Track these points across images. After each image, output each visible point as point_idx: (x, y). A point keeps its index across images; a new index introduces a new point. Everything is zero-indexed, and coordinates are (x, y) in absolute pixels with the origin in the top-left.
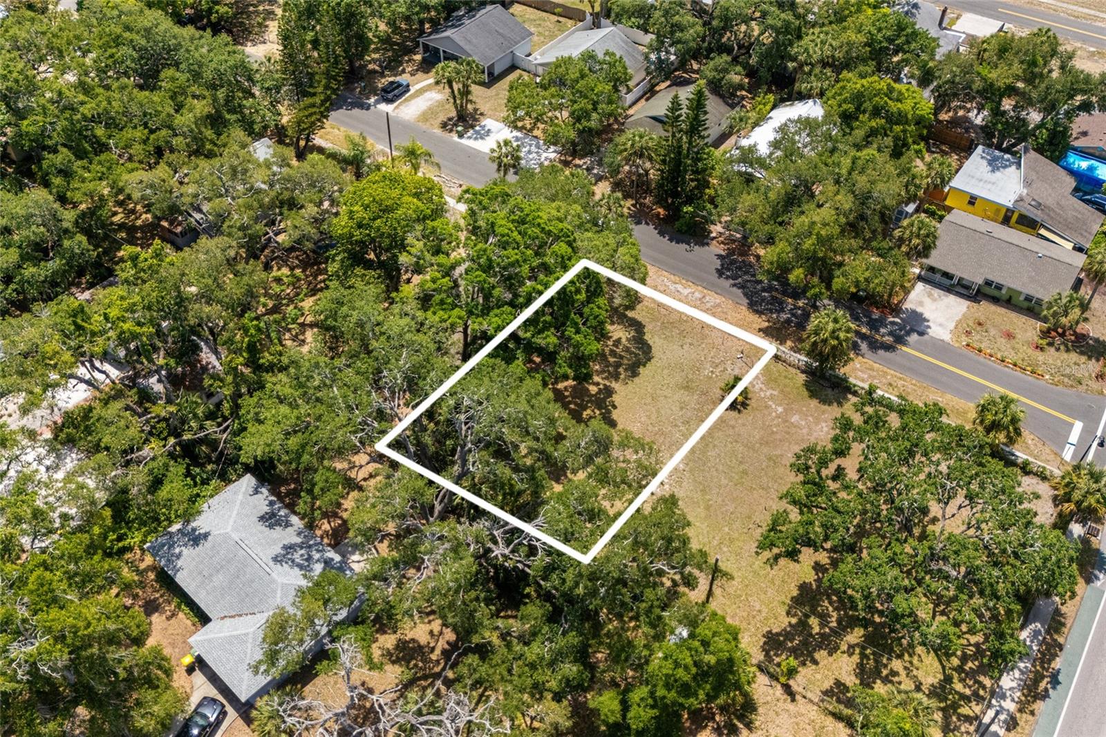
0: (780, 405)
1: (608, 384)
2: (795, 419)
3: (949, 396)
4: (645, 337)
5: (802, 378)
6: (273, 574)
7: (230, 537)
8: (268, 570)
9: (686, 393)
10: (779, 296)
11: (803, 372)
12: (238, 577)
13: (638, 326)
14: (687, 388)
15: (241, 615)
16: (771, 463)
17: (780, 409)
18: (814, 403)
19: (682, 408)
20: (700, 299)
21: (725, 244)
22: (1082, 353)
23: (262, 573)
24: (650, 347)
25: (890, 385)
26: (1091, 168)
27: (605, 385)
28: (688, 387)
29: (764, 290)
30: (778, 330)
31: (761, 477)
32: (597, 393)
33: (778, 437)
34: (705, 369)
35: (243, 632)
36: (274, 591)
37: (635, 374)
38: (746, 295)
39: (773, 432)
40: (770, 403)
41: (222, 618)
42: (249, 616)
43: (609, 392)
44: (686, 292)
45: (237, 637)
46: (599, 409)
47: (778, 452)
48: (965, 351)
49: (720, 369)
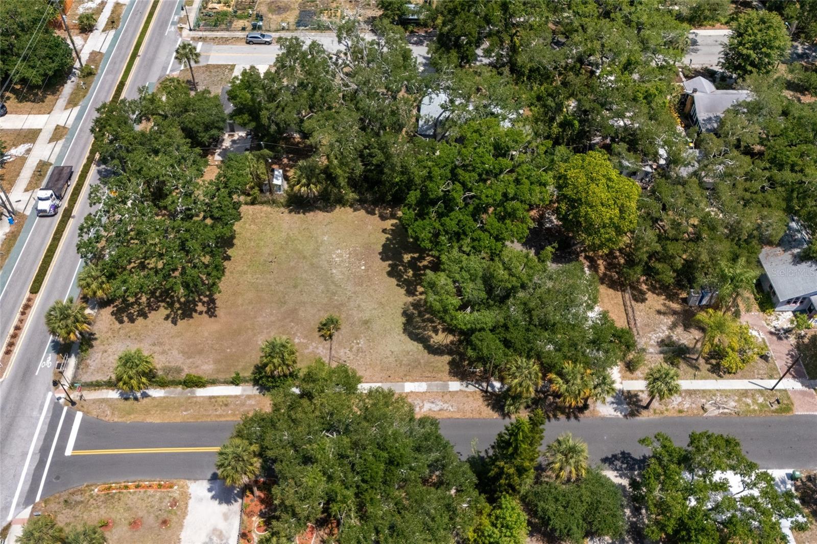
0: (299, 343)
1: (415, 297)
4: (421, 345)
9: (364, 319)
13: (435, 351)
14: (366, 322)
16: (282, 300)
19: (359, 306)
24: (412, 339)
25: (226, 405)
27: (417, 296)
28: (366, 324)
31: (285, 288)
32: (416, 288)
33: (288, 320)
34: (365, 343)
37: (405, 313)
39: (292, 321)
40: (305, 341)
43: (410, 292)
44: (428, 406)
46: (405, 279)
47: (283, 310)
49: (354, 349)
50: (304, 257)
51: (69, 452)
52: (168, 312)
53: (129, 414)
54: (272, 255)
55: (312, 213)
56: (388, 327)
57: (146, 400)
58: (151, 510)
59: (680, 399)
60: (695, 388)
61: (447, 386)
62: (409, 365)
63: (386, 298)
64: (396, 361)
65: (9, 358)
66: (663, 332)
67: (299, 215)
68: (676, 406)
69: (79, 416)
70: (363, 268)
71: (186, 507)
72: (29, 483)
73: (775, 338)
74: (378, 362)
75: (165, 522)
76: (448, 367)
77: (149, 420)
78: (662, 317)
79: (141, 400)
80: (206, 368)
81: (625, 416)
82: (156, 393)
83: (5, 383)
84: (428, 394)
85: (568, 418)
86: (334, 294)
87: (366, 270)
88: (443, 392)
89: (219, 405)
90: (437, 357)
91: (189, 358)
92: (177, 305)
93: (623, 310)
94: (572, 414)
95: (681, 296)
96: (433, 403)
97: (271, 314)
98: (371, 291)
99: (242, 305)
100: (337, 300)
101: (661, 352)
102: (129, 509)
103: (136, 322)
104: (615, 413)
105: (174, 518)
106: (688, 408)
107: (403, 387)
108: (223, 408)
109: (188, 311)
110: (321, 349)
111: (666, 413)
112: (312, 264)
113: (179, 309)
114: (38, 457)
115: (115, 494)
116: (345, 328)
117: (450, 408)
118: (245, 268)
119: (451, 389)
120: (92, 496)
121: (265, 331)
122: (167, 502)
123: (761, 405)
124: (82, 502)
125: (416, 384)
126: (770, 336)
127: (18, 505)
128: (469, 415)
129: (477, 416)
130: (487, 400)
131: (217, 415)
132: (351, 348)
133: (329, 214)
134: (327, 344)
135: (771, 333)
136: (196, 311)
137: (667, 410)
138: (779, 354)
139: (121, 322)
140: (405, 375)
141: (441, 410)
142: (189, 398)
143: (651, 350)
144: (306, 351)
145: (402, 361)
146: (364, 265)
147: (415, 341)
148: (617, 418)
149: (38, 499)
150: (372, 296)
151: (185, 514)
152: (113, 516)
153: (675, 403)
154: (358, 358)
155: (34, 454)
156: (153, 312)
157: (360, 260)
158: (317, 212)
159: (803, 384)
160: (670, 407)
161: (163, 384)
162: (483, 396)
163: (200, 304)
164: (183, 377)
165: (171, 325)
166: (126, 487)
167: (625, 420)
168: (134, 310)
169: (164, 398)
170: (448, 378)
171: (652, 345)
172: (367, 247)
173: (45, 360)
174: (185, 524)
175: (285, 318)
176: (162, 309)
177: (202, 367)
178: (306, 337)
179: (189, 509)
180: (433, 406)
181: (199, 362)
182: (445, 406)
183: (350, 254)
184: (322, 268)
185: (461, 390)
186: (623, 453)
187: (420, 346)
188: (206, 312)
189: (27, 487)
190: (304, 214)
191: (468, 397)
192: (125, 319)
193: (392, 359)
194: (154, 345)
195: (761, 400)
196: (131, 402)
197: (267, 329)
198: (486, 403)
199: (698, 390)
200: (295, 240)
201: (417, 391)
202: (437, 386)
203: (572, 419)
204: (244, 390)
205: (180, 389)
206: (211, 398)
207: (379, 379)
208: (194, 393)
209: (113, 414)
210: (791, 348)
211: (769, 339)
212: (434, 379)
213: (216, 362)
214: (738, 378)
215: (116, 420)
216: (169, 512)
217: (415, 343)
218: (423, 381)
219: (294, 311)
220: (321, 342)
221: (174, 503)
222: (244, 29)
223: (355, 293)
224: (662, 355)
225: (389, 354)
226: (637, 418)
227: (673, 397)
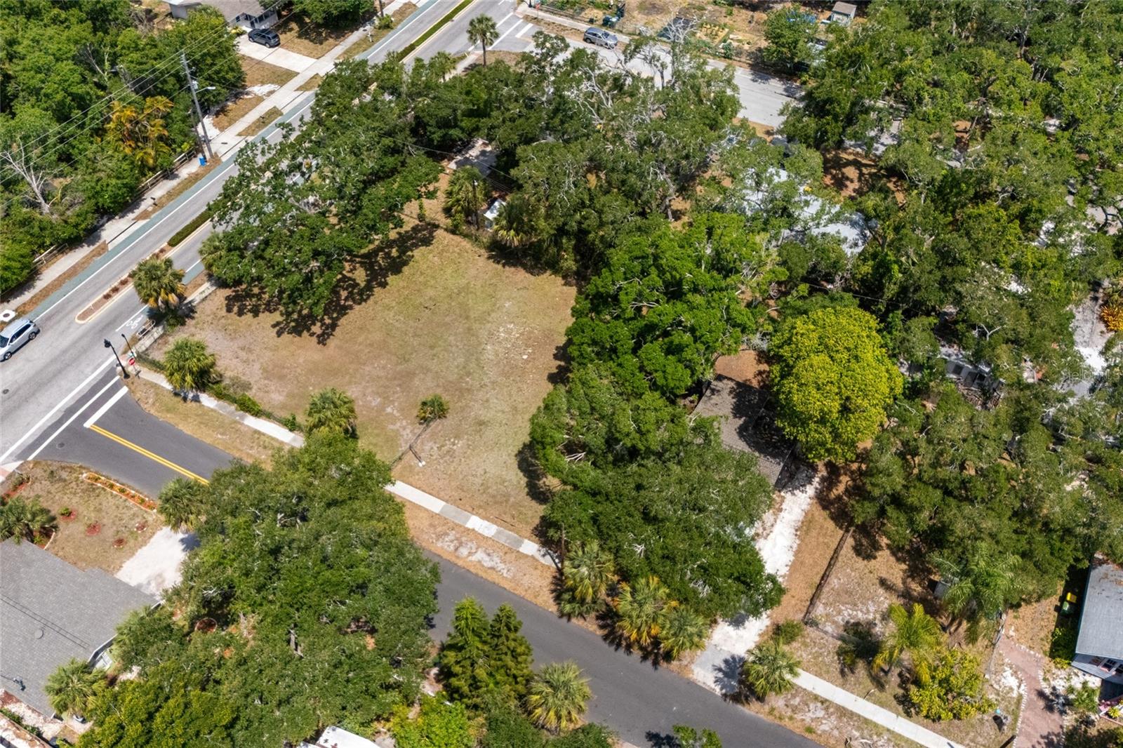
2: (377, 401)
3: (208, 441)
4: (526, 480)
9: (482, 418)
13: (538, 494)
14: (481, 423)
16: (407, 357)
17: (389, 410)
19: (487, 401)
20: (461, 544)
24: (520, 467)
25: (265, 447)
28: (480, 425)
31: (420, 344)
33: (396, 382)
34: (462, 447)
39: (400, 385)
40: (397, 415)
44: (480, 556)
47: (399, 368)
49: (445, 448)
50: (467, 318)
51: (88, 424)
52: (280, 319)
53: (168, 411)
54: (434, 300)
55: (513, 269)
56: (503, 441)
57: (194, 404)
58: (117, 523)
59: (821, 714)
60: (855, 710)
61: (520, 543)
62: (494, 496)
63: (525, 405)
64: (482, 484)
65: (104, 303)
66: (867, 612)
67: (496, 266)
68: (808, 720)
69: (124, 391)
70: (525, 357)
71: (150, 537)
72: (35, 437)
73: (1041, 704)
74: (461, 477)
75: (120, 542)
76: (537, 521)
77: (181, 427)
78: (881, 591)
79: (189, 402)
80: (274, 397)
81: (725, 696)
82: (208, 401)
83: (83, 327)
84: (490, 542)
85: (645, 658)
86: (469, 374)
87: (527, 361)
88: (510, 549)
89: (258, 443)
90: (534, 504)
91: (266, 378)
92: (295, 316)
93: (828, 557)
94: (653, 657)
95: (932, 577)
96: (489, 555)
97: (384, 368)
98: (515, 389)
99: (360, 344)
100: (467, 383)
101: (841, 638)
102: (100, 511)
103: (243, 317)
104: (713, 686)
105: (131, 543)
106: (824, 731)
107: (468, 519)
108: (260, 449)
109: (300, 326)
110: (408, 431)
111: (786, 722)
112: (469, 329)
113: (294, 320)
114: (60, 415)
115: (98, 488)
116: (450, 421)
117: (505, 571)
118: (394, 304)
119: (521, 550)
120: (77, 479)
121: (364, 383)
122: (136, 523)
124: (65, 480)
125: (486, 523)
126: (1034, 697)
127: (11, 455)
128: (520, 591)
129: (529, 597)
130: (556, 584)
131: (248, 454)
132: (443, 446)
133: (532, 278)
134: (419, 429)
135: (1041, 694)
136: (309, 330)
137: (791, 718)
138: (1029, 730)
139: (229, 310)
140: (480, 507)
141: (492, 568)
142: (236, 422)
143: (829, 628)
144: (391, 427)
145: (488, 488)
146: (529, 354)
147: (522, 471)
148: (710, 693)
149: (31, 458)
150: (510, 395)
151: (145, 543)
152: (81, 509)
153: (810, 714)
154: (441, 461)
155: (58, 411)
156: (267, 313)
157: (527, 346)
158: (520, 268)
160: (799, 716)
161: (220, 396)
162: (555, 577)
163: (319, 324)
165: (274, 334)
166: (112, 486)
167: (721, 700)
168: (249, 303)
169: (212, 410)
170: (528, 534)
171: (834, 622)
172: (548, 334)
173: (134, 320)
174: (137, 554)
175: (395, 379)
176: (278, 313)
177: (273, 396)
178: (401, 410)
179: (152, 540)
180: (487, 558)
181: (273, 388)
182: (501, 566)
183: (522, 334)
184: (477, 337)
185: (533, 557)
187: (524, 480)
188: (318, 336)
189: (31, 441)
190: (504, 266)
191: (536, 569)
192: (236, 309)
193: (478, 481)
194: (243, 349)
196: (179, 399)
197: (368, 382)
198: (553, 587)
199: (859, 716)
200: (471, 292)
201: (480, 531)
202: (508, 537)
203: (649, 663)
204: (294, 440)
205: (233, 407)
206: (256, 432)
207: (447, 497)
208: (243, 419)
209: (154, 404)
210: (1057, 730)
211: (1030, 702)
212: (512, 527)
213: (290, 396)
214: (934, 730)
215: (152, 412)
216: (132, 533)
217: (521, 474)
218: (496, 523)
219: (411, 375)
220: (413, 424)
221: (142, 527)
222: (591, 21)
223: (493, 383)
224: (839, 643)
225: (480, 471)
226: (740, 707)
227: (812, 706)
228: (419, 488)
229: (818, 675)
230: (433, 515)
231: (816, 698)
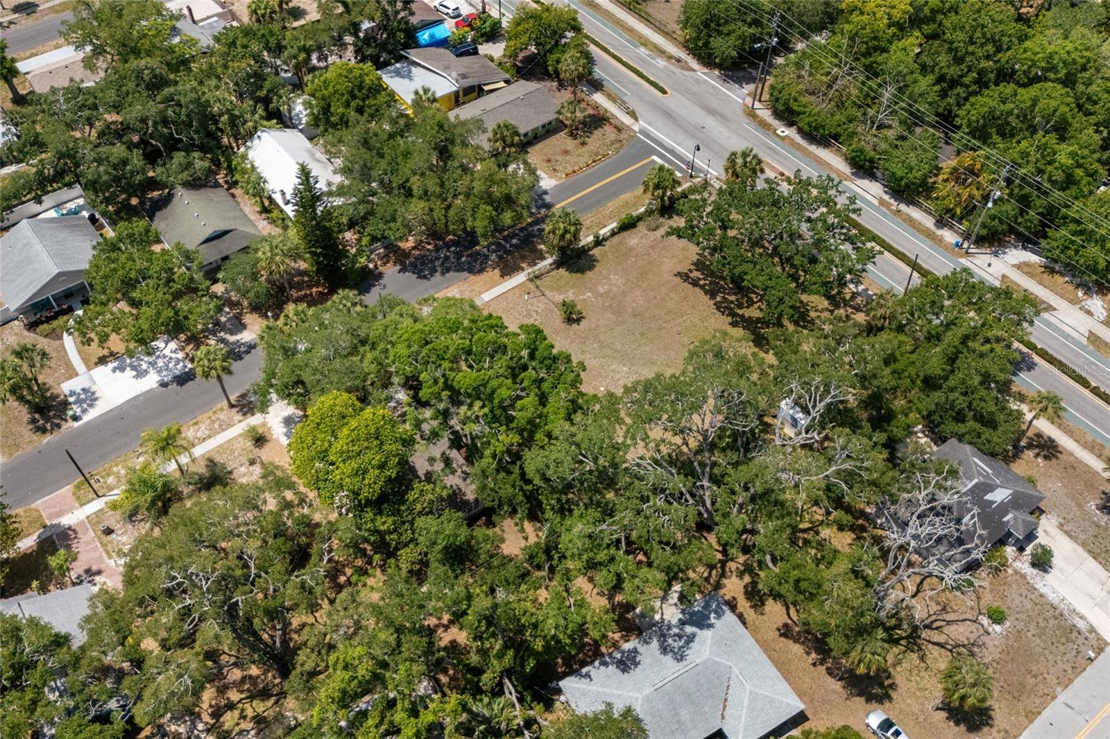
0: (585, 293)
2: (601, 290)
3: (610, 204)
5: (562, 271)
6: (697, 662)
7: (648, 696)
8: (693, 665)
10: (469, 252)
11: (558, 268)
12: (689, 695)
15: (726, 700)
16: (640, 317)
17: (590, 294)
18: (589, 274)
21: (388, 262)
22: (596, 128)
23: (694, 671)
26: (432, 36)
29: (459, 259)
30: (506, 266)
31: (651, 328)
33: (615, 305)
35: (747, 695)
36: (714, 663)
38: (457, 271)
39: (610, 306)
40: (581, 297)
41: (723, 717)
42: (730, 691)
45: (750, 702)
47: (629, 309)
48: (571, 178)
49: (534, 314)
51: (654, 157)
59: (199, 434)
68: (201, 426)
73: (95, 568)
75: (548, 161)
79: (650, 200)
97: (634, 301)
99: (667, 294)
100: (593, 344)
101: (230, 472)
105: (544, 165)
109: (703, 266)
111: (210, 413)
116: (557, 323)
120: (610, 150)
122: (559, 168)
123: (109, 475)
124: (611, 145)
126: (102, 566)
127: (647, 129)
132: (537, 313)
135: (99, 573)
136: (697, 270)
137: (210, 418)
138: (90, 547)
143: (243, 469)
144: (572, 291)
146: (604, 392)
149: (638, 134)
152: (584, 149)
153: (203, 428)
159: (59, 525)
160: (208, 422)
161: (647, 213)
163: (701, 276)
164: (641, 226)
166: (593, 162)
167: (249, 388)
175: (619, 305)
186: (241, 358)
188: (686, 274)
189: (653, 136)
195: (111, 480)
197: (624, 289)
206: (605, 226)
207: (490, 303)
211: (101, 559)
213: (631, 249)
216: (552, 166)
221: (554, 171)
224: (229, 469)
226: (238, 395)
227: (207, 432)
228: (507, 292)
229: (220, 446)
230: (480, 293)
231: (209, 437)
